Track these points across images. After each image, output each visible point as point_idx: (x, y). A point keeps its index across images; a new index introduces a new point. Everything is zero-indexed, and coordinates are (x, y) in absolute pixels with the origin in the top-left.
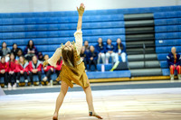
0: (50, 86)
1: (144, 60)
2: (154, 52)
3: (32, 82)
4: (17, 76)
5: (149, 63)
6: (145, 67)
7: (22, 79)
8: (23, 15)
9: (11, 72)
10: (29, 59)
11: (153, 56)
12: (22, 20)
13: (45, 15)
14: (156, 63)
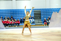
0: (16, 27)
1: (38, 21)
3: (12, 26)
4: (8, 24)
5: (39, 22)
6: (38, 23)
7: (10, 25)
8: (10, 10)
9: (7, 23)
10: (11, 20)
12: (10, 11)
13: (15, 10)
14: (41, 22)
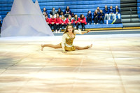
2: (136, 13)
4: (60, 26)
5: (133, 20)
6: (131, 22)
9: (57, 24)
11: (136, 15)
14: (137, 19)
